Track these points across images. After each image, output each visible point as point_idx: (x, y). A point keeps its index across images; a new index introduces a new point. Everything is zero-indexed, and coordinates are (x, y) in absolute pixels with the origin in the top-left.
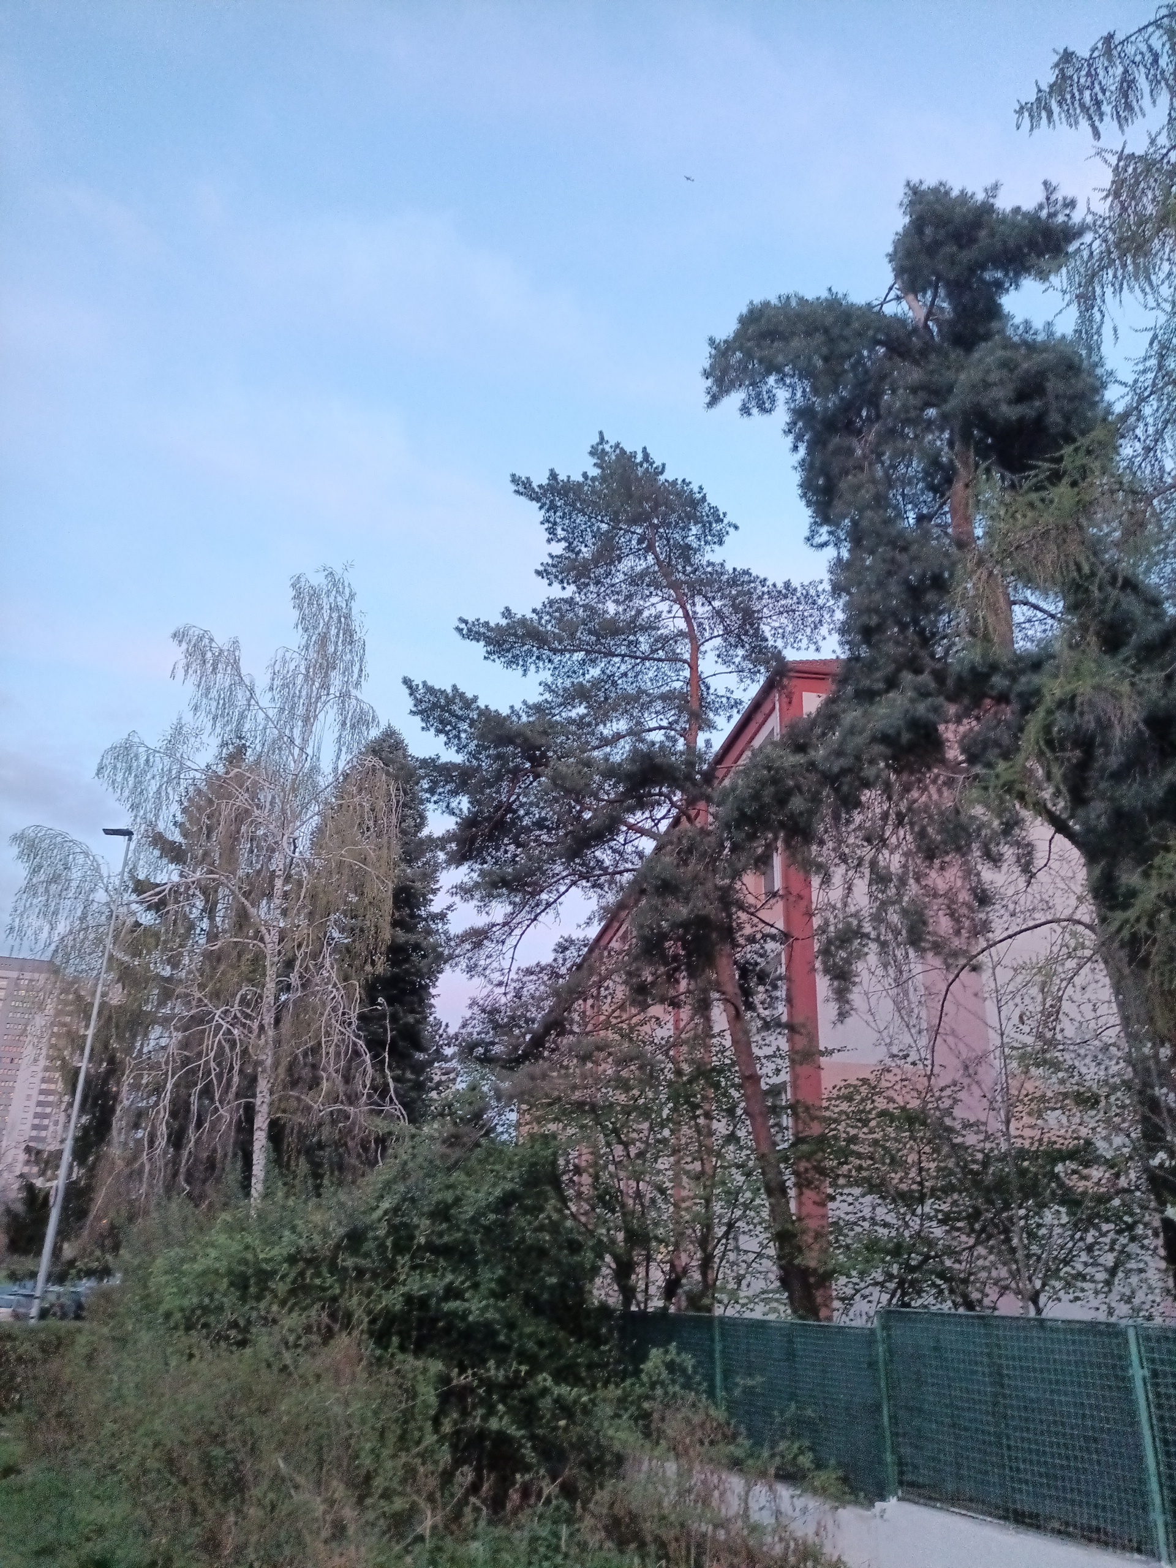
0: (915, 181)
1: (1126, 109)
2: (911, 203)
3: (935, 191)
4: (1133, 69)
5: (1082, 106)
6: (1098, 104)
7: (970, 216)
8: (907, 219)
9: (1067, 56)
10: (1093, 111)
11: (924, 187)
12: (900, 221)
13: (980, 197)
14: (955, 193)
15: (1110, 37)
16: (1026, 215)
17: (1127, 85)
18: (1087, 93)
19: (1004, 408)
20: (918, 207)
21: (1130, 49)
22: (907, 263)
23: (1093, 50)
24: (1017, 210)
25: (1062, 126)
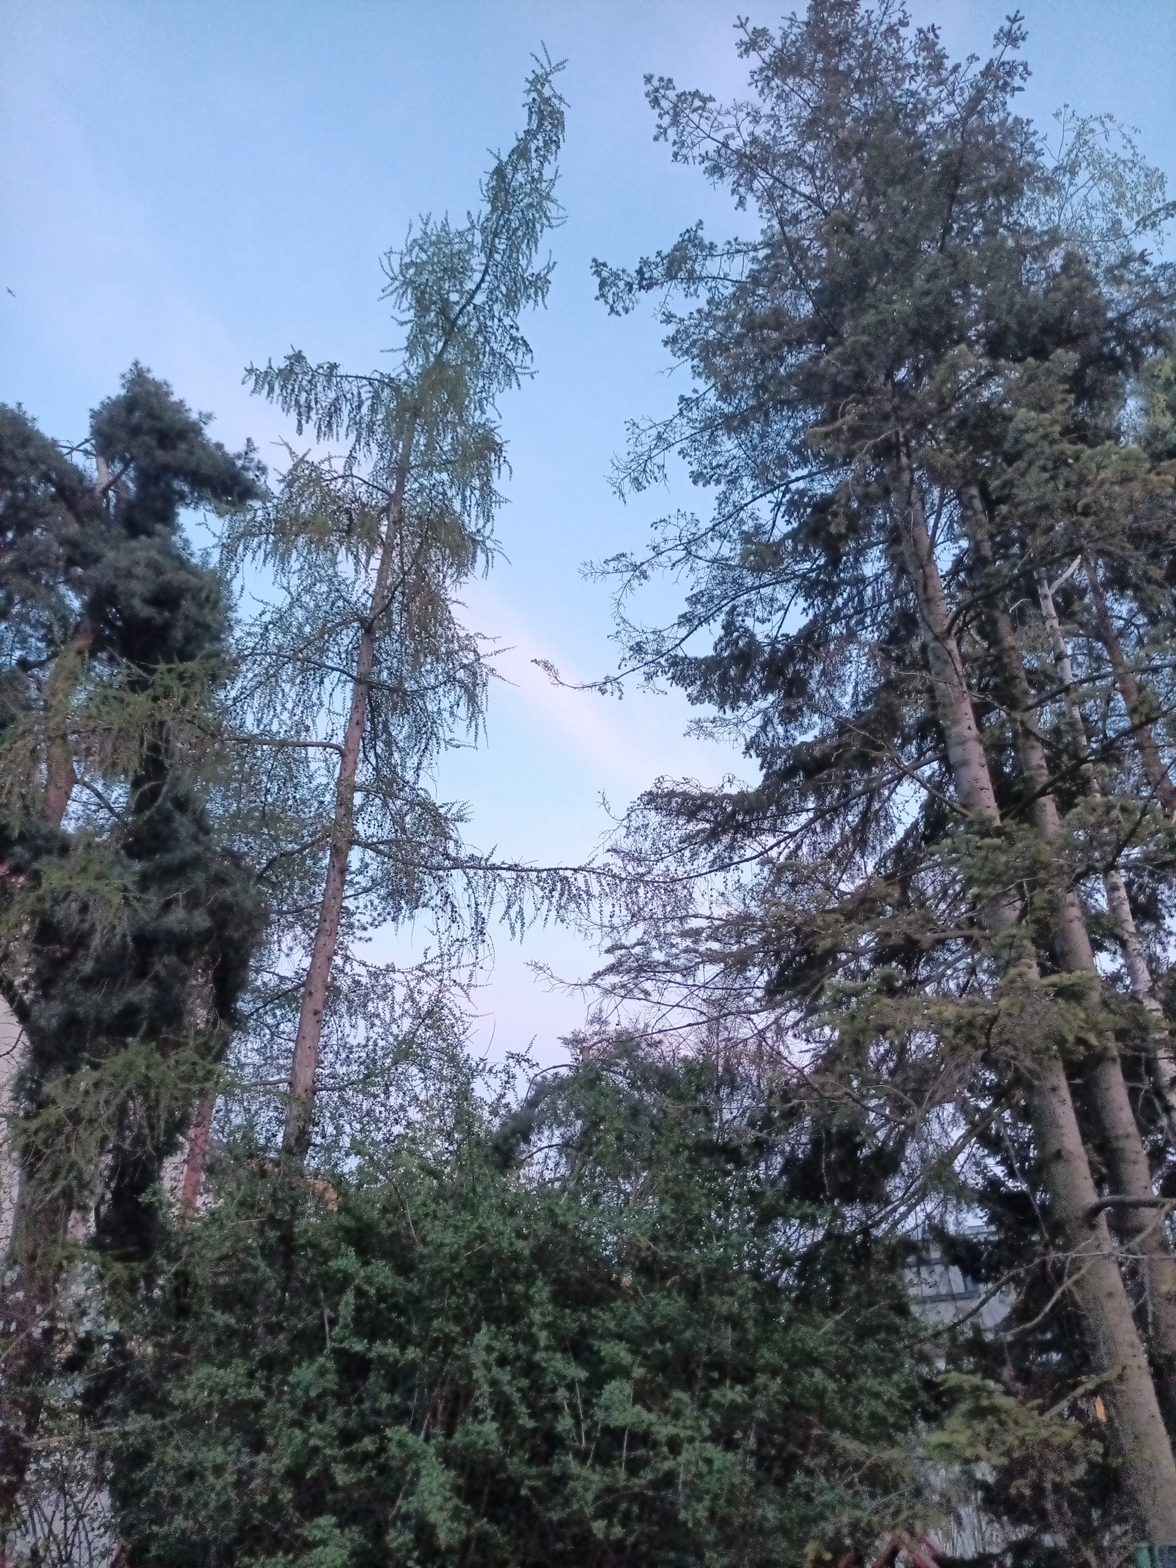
0: (144, 364)
1: (327, 427)
2: (133, 382)
3: (158, 386)
4: (342, 401)
5: (297, 402)
6: (309, 408)
7: (178, 426)
8: (123, 392)
9: (298, 358)
10: (304, 411)
11: (150, 376)
12: (116, 390)
13: (194, 416)
14: (174, 398)
15: (333, 367)
16: (225, 454)
17: (334, 410)
18: (304, 395)
19: (137, 603)
20: (137, 389)
21: (346, 386)
22: (106, 429)
23: (320, 367)
24: (219, 446)
25: (277, 407)
